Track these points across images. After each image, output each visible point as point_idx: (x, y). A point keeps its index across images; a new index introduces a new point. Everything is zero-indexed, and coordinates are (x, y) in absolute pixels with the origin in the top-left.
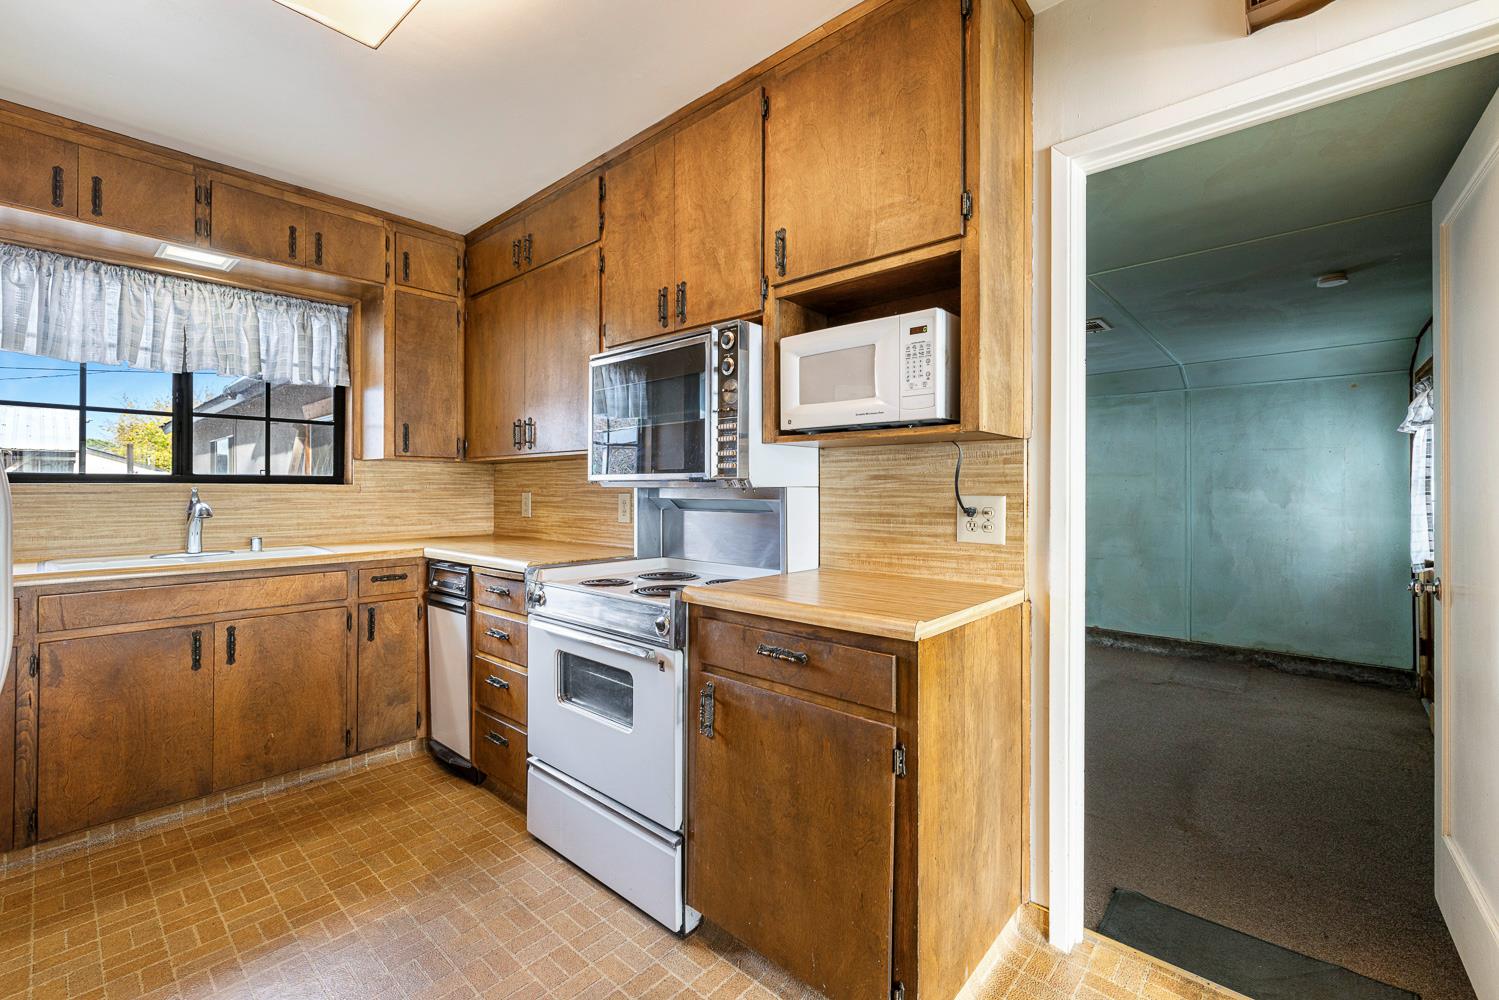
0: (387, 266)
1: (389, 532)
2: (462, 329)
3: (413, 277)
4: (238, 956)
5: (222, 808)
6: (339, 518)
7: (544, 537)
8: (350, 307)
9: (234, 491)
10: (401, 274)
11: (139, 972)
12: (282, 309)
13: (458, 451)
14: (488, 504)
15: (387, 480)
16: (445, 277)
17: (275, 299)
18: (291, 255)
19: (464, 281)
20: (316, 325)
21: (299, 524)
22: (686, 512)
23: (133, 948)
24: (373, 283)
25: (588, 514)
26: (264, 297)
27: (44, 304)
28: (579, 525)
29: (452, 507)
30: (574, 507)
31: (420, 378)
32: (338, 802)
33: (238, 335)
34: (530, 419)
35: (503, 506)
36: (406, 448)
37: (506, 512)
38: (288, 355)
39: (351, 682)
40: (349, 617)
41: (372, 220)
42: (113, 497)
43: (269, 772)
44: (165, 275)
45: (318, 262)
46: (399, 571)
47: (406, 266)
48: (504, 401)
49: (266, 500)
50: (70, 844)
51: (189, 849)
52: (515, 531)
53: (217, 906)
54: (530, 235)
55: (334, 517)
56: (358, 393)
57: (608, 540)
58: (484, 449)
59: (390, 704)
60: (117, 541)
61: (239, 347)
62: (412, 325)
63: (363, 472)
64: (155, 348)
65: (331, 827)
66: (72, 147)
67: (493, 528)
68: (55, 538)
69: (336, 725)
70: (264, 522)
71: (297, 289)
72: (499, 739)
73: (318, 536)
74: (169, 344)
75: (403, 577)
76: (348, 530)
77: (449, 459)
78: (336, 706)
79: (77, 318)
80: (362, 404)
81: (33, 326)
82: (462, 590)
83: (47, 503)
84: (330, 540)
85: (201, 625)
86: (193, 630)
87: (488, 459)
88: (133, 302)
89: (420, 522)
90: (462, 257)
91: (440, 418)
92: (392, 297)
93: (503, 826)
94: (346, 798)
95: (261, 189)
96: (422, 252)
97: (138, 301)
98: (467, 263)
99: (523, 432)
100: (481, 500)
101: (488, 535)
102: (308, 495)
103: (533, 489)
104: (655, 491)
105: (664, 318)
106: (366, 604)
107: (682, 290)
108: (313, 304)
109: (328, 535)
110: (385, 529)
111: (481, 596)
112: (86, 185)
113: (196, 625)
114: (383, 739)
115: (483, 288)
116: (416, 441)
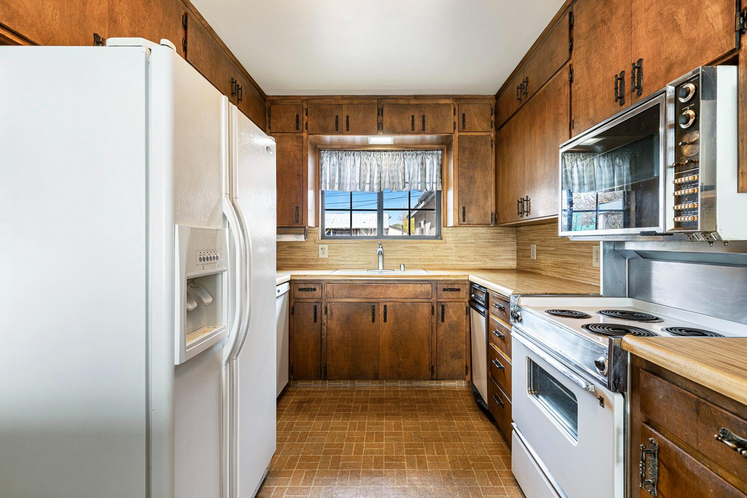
0: (455, 123)
1: (460, 265)
2: (494, 150)
3: (467, 126)
4: (362, 470)
5: (383, 386)
6: (437, 257)
7: (544, 273)
8: (442, 150)
9: (396, 243)
10: (461, 126)
11: (332, 456)
12: (414, 157)
13: (492, 220)
14: (513, 251)
15: (458, 237)
16: (484, 122)
17: (411, 153)
18: (413, 131)
19: (495, 122)
20: (428, 162)
21: (420, 259)
22: (653, 262)
23: (335, 442)
24: (448, 134)
25: (571, 259)
26: (408, 153)
27: (340, 171)
28: (565, 267)
29: (492, 252)
30: (562, 254)
31: (471, 181)
32: (425, 403)
33: (398, 172)
34: (527, 197)
35: (521, 252)
36: (464, 220)
37: (522, 256)
38: (416, 178)
39: (434, 342)
40: (433, 308)
41: (448, 101)
42: (358, 245)
43: (399, 377)
44: (374, 151)
45: (423, 130)
46: (456, 287)
47: (464, 121)
48: (514, 187)
49: (408, 247)
50: (337, 384)
51: (367, 402)
52: (527, 268)
53: (365, 437)
54: (527, 78)
55: (435, 256)
56: (445, 193)
57: (585, 279)
58: (505, 218)
59: (452, 358)
60: (359, 263)
61: (398, 178)
62: (467, 152)
63: (447, 233)
64: (371, 183)
65: (417, 416)
66: (340, 106)
67: (516, 265)
68: (342, 261)
69: (427, 362)
70: (407, 257)
71: (419, 146)
72: (499, 401)
73: (428, 265)
74: (376, 181)
75: (458, 290)
76: (441, 263)
77: (487, 225)
78: (427, 352)
79: (349, 174)
80: (447, 199)
81: (337, 181)
82: (483, 302)
83: (340, 247)
84: (433, 267)
85: (375, 302)
86: (372, 304)
87: (506, 224)
88: (364, 165)
89: (475, 260)
90: (494, 108)
91: (482, 202)
92: (457, 139)
93: (498, 458)
94: (429, 402)
95: (401, 102)
96: (472, 111)
97: (365, 164)
98: (496, 111)
99: (523, 205)
100: (509, 248)
101: (513, 269)
102: (424, 245)
103: (537, 242)
104: (622, 243)
105: (622, 97)
106: (440, 302)
107: (638, 67)
108: (427, 152)
109: (432, 265)
110: (458, 263)
111: (493, 309)
112: (345, 119)
113: (373, 302)
114: (449, 376)
115: (504, 122)
116: (470, 216)
